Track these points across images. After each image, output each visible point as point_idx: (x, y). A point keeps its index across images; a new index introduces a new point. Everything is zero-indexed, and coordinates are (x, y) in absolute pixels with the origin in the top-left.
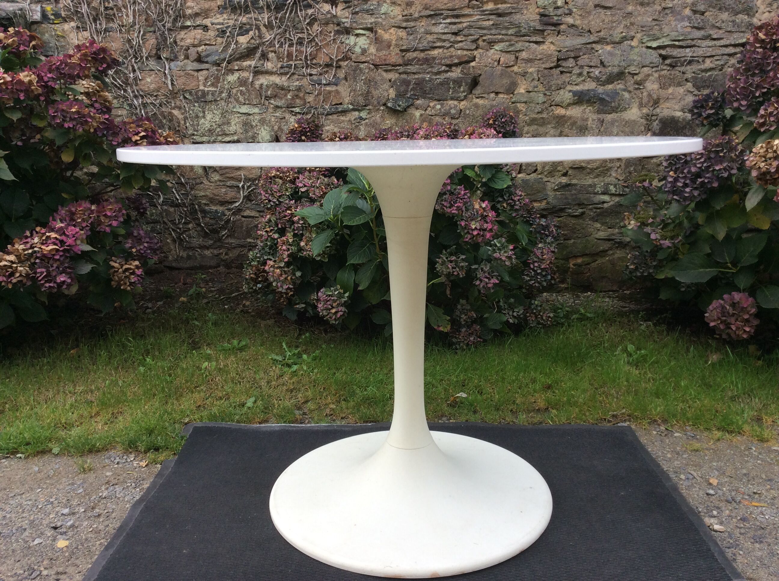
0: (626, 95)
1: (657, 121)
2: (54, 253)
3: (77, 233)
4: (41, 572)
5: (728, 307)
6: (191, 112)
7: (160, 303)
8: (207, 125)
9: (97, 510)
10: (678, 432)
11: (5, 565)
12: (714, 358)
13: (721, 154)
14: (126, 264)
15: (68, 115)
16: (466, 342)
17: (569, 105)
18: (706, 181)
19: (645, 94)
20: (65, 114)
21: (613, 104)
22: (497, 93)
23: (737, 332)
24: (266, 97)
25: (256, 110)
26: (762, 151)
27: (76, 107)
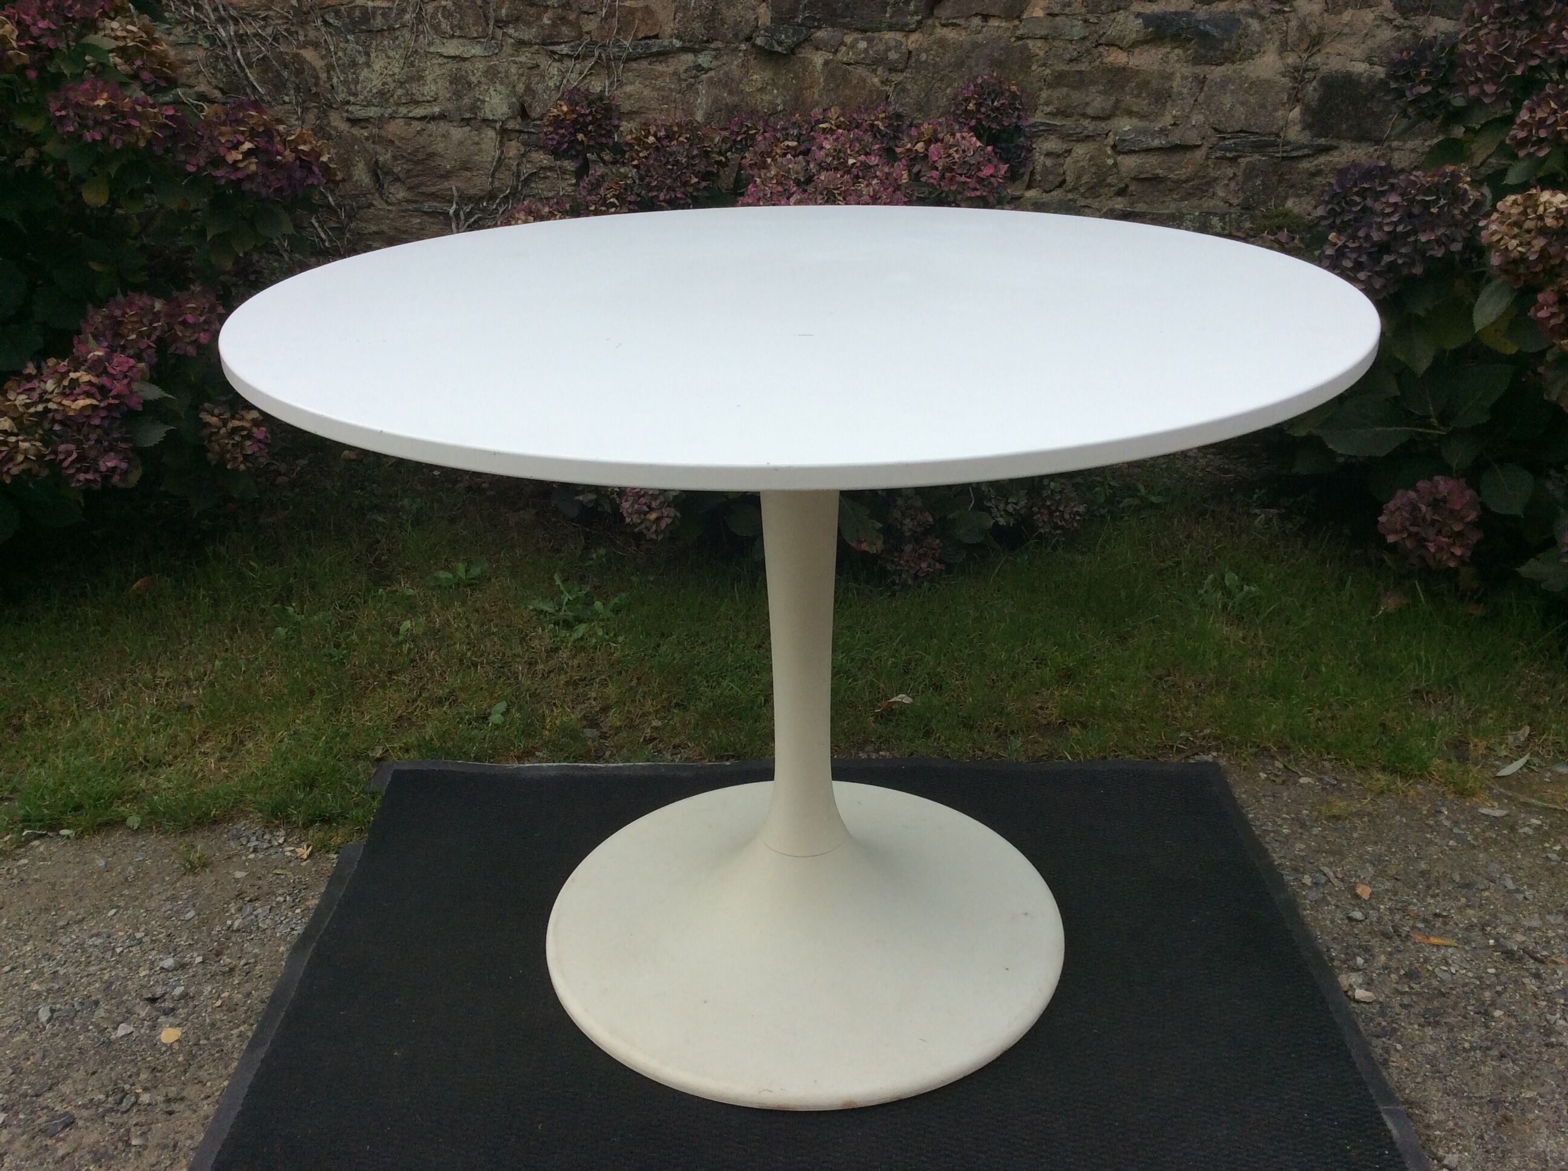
0: (1255, 25)
1: (1314, 83)
2: (88, 413)
3: (131, 368)
4: (137, 1096)
5: (1424, 508)
6: (340, 54)
7: (303, 462)
8: (377, 83)
9: (226, 960)
10: (1307, 775)
11: (70, 1081)
12: (1390, 603)
13: (1434, 210)
14: (233, 417)
15: (90, 114)
16: (912, 572)
17: (1135, 44)
18: (1400, 261)
19: (1294, 23)
20: (82, 114)
21: (1226, 45)
22: (986, 17)
23: (1438, 556)
24: (497, 21)
25: (477, 50)
26: (1515, 211)
27: (105, 95)
